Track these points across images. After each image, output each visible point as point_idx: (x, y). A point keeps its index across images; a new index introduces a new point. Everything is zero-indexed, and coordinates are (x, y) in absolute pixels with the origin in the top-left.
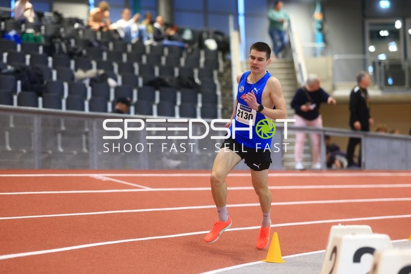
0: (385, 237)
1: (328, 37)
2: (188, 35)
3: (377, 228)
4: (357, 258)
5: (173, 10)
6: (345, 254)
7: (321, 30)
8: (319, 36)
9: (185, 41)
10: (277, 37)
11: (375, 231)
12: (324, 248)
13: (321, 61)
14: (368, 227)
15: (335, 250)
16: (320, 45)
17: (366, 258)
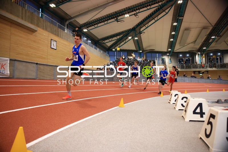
0: (180, 93)
1: (171, 61)
2: (149, 61)
3: (179, 91)
4: (175, 96)
5: (146, 57)
6: (173, 95)
7: (170, 60)
8: (170, 61)
9: (148, 62)
10: (163, 61)
11: (178, 91)
12: (170, 94)
13: (170, 65)
14: (177, 91)
15: (171, 94)
16: (170, 62)
17: (177, 96)
